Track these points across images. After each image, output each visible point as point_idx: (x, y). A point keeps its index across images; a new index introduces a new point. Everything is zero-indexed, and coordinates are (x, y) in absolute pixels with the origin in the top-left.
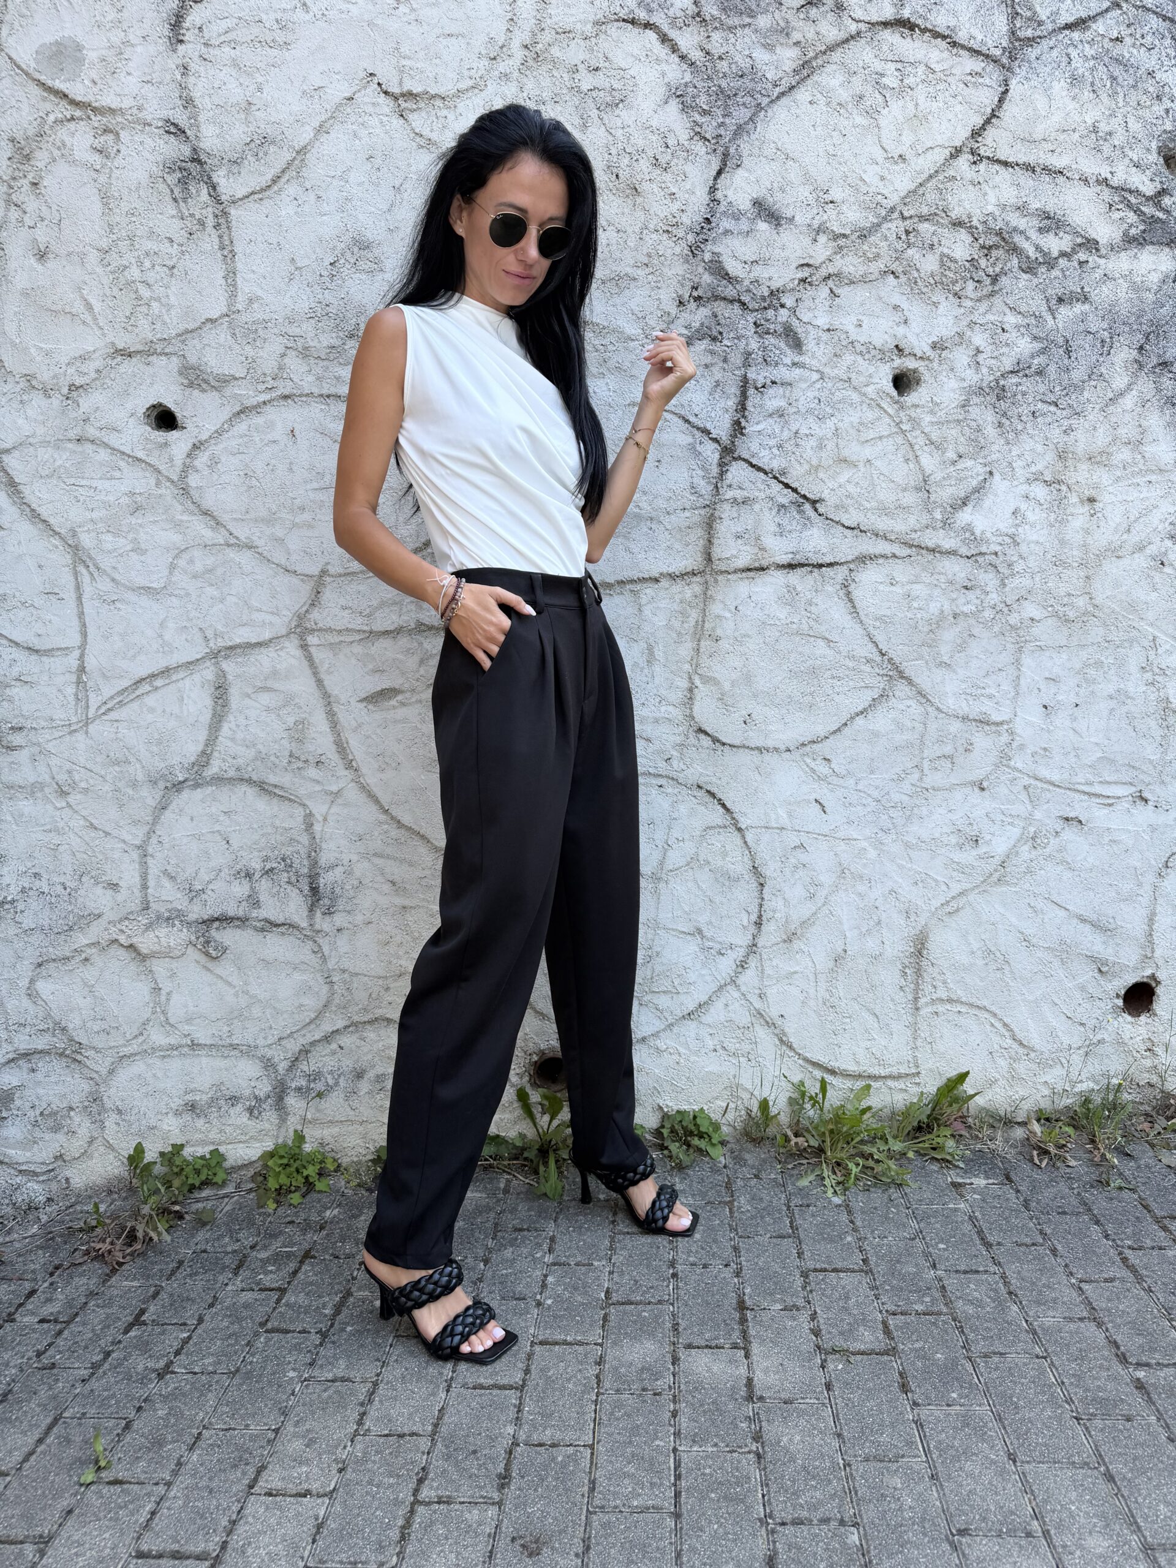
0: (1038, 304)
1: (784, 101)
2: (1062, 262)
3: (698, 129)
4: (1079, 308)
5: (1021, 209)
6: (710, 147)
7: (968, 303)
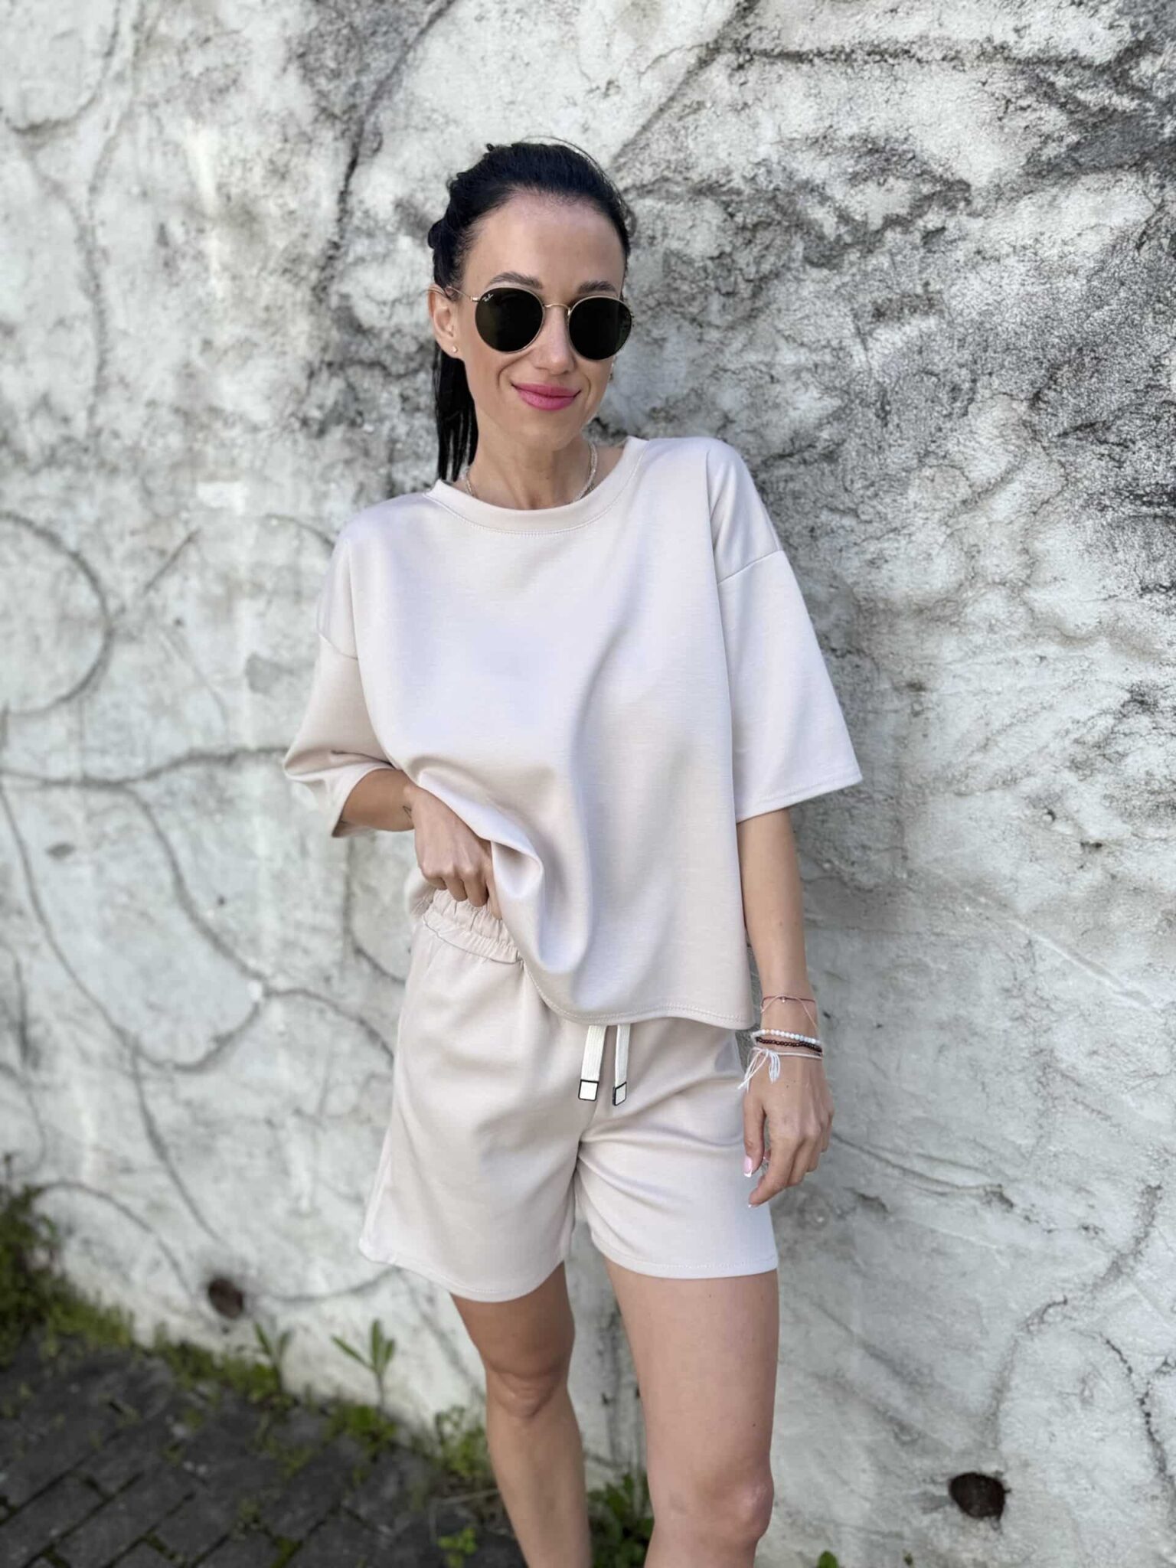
0: (838, 324)
1: (441, 25)
2: (892, 236)
3: (323, 104)
4: (917, 326)
5: (820, 143)
6: (339, 126)
7: (713, 335)
